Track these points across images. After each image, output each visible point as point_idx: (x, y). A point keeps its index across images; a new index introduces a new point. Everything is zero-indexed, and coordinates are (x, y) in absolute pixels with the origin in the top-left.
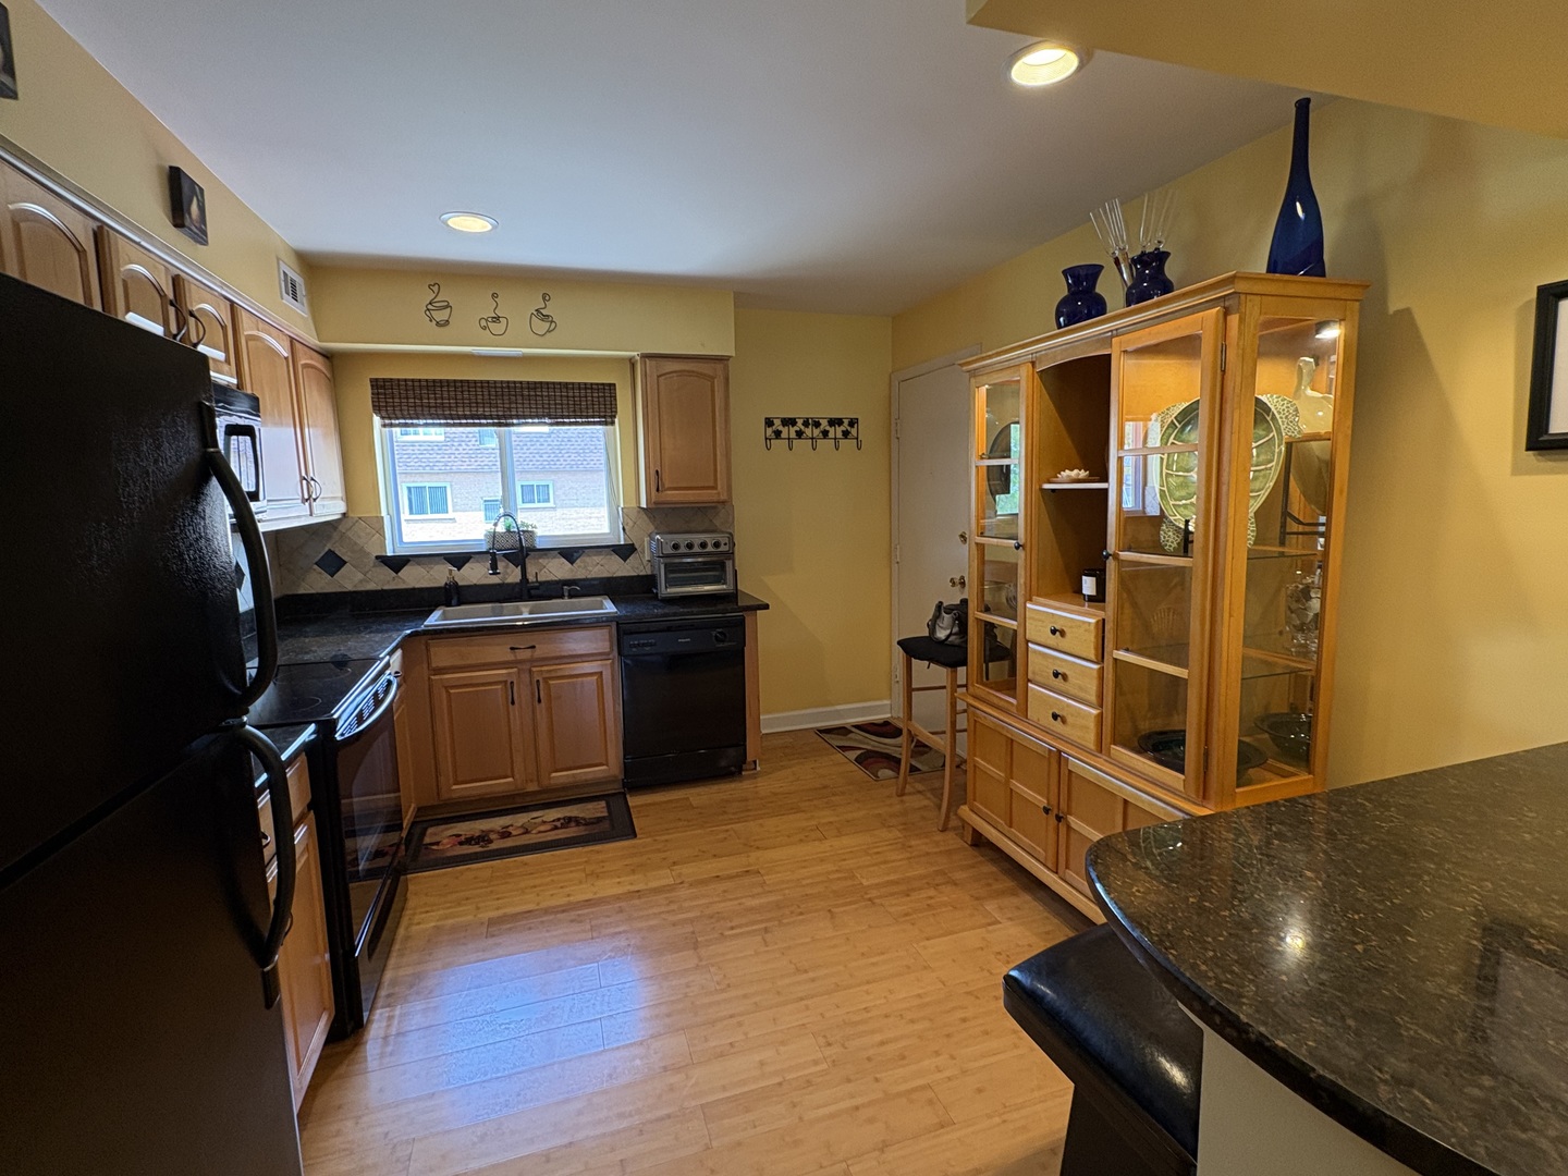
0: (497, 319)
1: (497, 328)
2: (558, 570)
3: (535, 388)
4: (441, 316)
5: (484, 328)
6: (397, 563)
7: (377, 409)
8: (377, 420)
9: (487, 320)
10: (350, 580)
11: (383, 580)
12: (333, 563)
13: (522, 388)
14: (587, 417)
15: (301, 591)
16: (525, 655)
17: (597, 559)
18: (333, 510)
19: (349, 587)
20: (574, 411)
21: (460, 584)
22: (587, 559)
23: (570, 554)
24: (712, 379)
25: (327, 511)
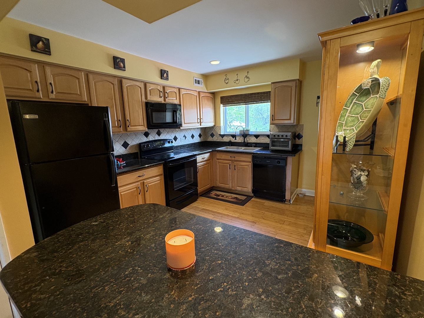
0: (237, 80)
1: (237, 82)
2: (253, 140)
3: (251, 95)
4: (227, 81)
5: (235, 83)
6: (223, 136)
7: (221, 103)
8: (222, 105)
9: (235, 81)
10: (216, 139)
11: (220, 139)
12: (212, 135)
13: (248, 95)
14: (264, 101)
15: (208, 140)
16: (233, 159)
17: (263, 138)
18: (212, 124)
19: (215, 140)
20: (260, 100)
21: (232, 141)
22: (261, 138)
23: (257, 136)
24: (291, 87)
25: (211, 124)
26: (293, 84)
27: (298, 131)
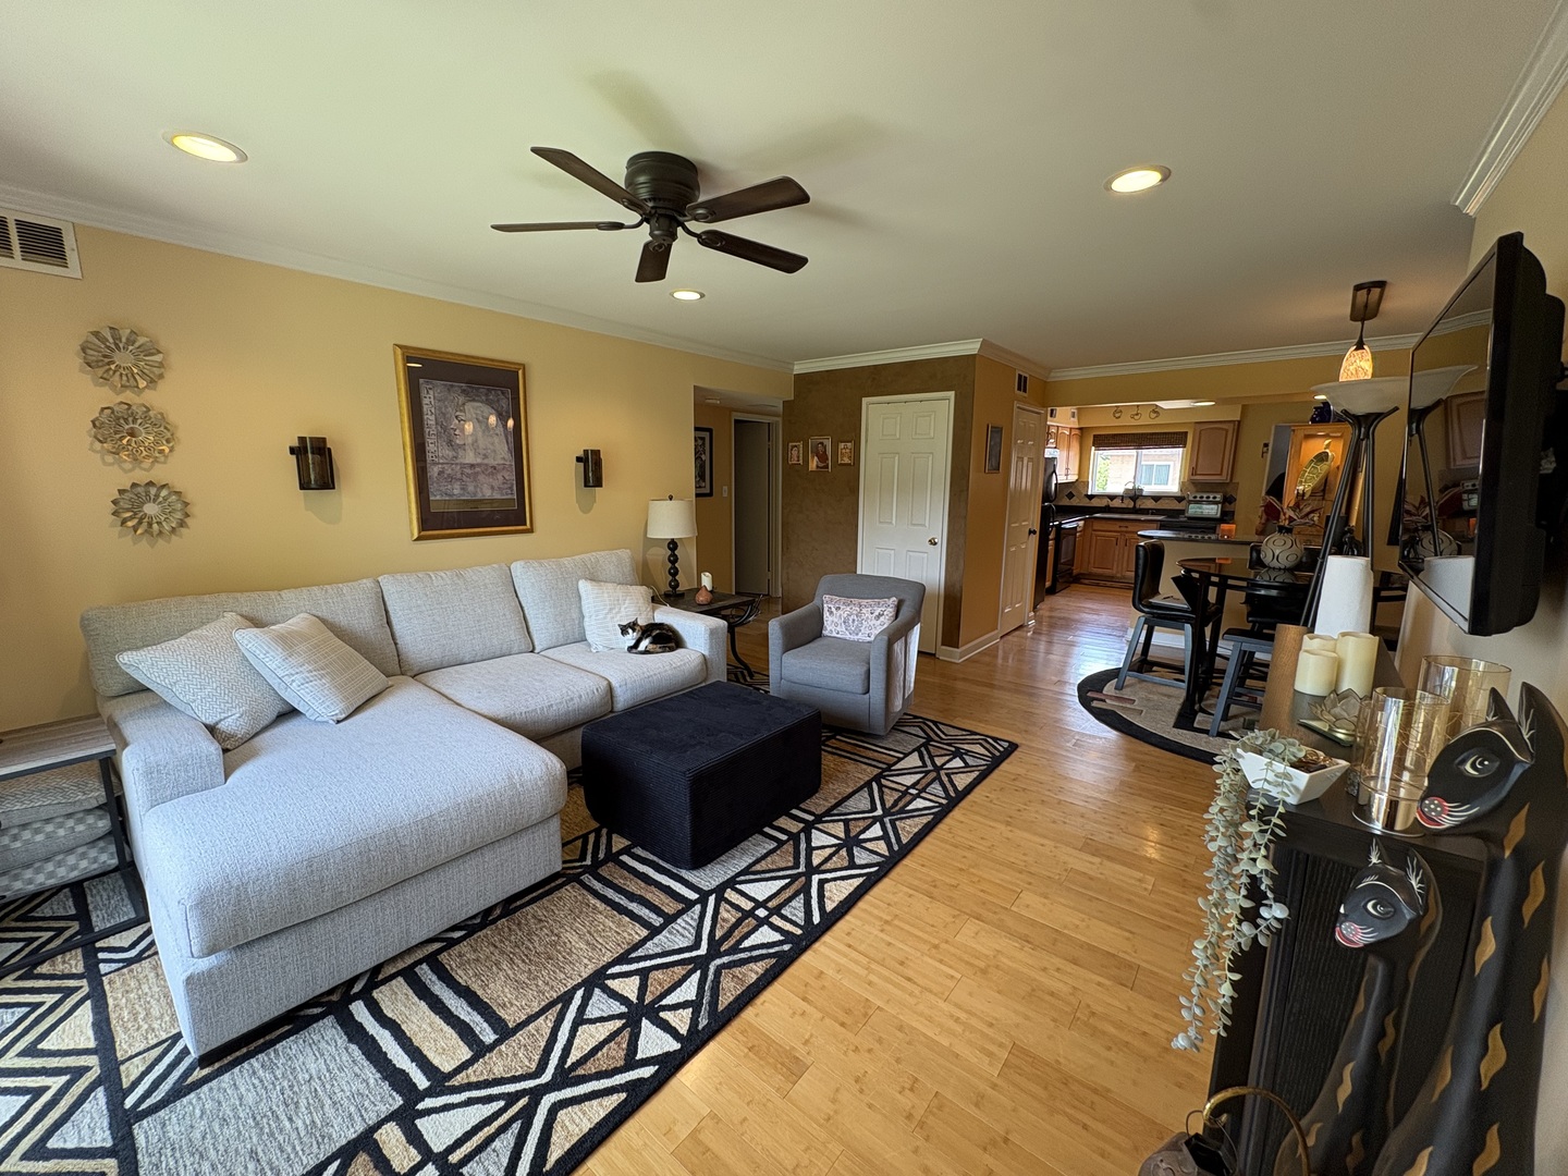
0: (1137, 414)
1: (1137, 417)
2: (1150, 504)
4: (1117, 415)
5: (1132, 418)
6: (1091, 497)
7: (1094, 445)
8: (1093, 448)
9: (1134, 415)
10: (1076, 502)
11: (1086, 503)
12: (1071, 496)
13: (1148, 435)
16: (1124, 529)
17: (1167, 501)
19: (1075, 505)
21: (1110, 506)
22: (1164, 501)
23: (1157, 498)
24: (1227, 431)
25: (1073, 478)
26: (1230, 427)
27: (1230, 491)
